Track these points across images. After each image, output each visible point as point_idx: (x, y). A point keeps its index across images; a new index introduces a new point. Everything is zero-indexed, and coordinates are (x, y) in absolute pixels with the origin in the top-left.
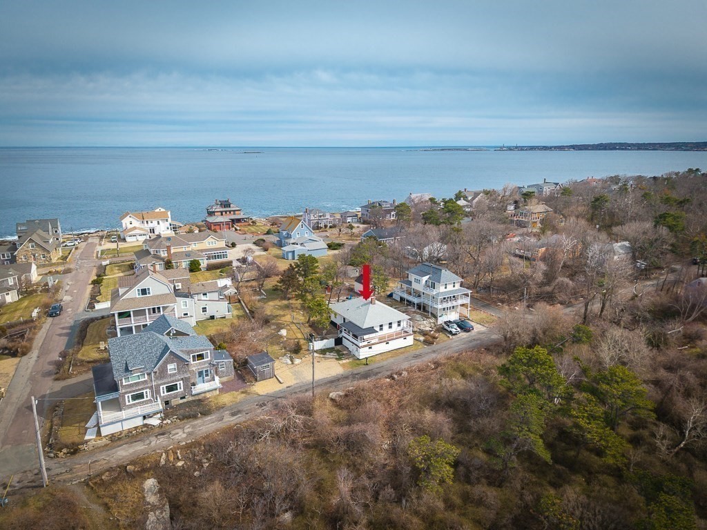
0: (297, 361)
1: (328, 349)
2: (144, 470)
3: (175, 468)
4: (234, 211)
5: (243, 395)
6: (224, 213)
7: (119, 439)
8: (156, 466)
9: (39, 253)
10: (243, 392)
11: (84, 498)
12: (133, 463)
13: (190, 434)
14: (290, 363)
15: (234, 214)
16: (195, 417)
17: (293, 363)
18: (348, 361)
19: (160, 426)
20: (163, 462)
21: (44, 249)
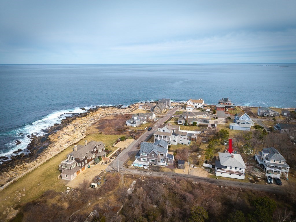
0: (195, 167)
1: (209, 168)
2: (135, 178)
3: (142, 181)
4: (228, 103)
5: (171, 171)
6: (224, 103)
7: (137, 168)
8: (138, 178)
9: (159, 110)
10: (171, 170)
11: (122, 178)
12: (134, 175)
13: (150, 175)
14: (193, 167)
15: (228, 104)
16: (155, 171)
17: (193, 168)
18: (212, 174)
19: (146, 169)
20: (140, 178)
21: (160, 109)
